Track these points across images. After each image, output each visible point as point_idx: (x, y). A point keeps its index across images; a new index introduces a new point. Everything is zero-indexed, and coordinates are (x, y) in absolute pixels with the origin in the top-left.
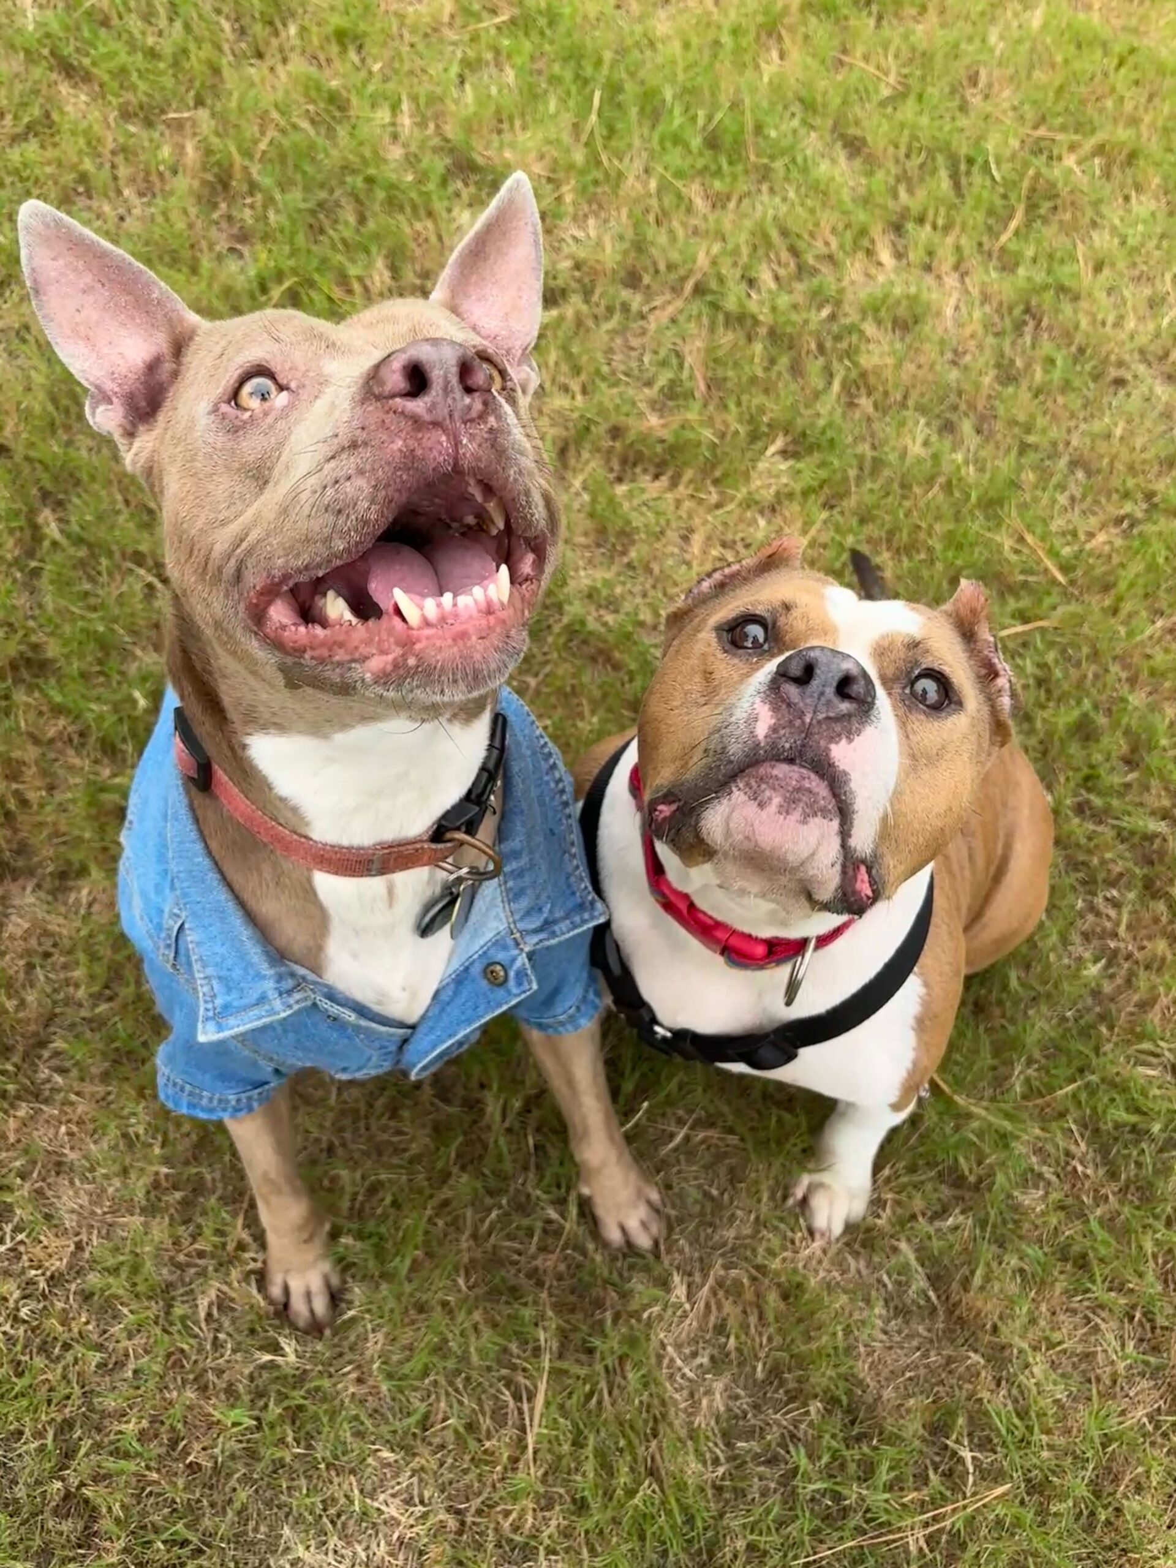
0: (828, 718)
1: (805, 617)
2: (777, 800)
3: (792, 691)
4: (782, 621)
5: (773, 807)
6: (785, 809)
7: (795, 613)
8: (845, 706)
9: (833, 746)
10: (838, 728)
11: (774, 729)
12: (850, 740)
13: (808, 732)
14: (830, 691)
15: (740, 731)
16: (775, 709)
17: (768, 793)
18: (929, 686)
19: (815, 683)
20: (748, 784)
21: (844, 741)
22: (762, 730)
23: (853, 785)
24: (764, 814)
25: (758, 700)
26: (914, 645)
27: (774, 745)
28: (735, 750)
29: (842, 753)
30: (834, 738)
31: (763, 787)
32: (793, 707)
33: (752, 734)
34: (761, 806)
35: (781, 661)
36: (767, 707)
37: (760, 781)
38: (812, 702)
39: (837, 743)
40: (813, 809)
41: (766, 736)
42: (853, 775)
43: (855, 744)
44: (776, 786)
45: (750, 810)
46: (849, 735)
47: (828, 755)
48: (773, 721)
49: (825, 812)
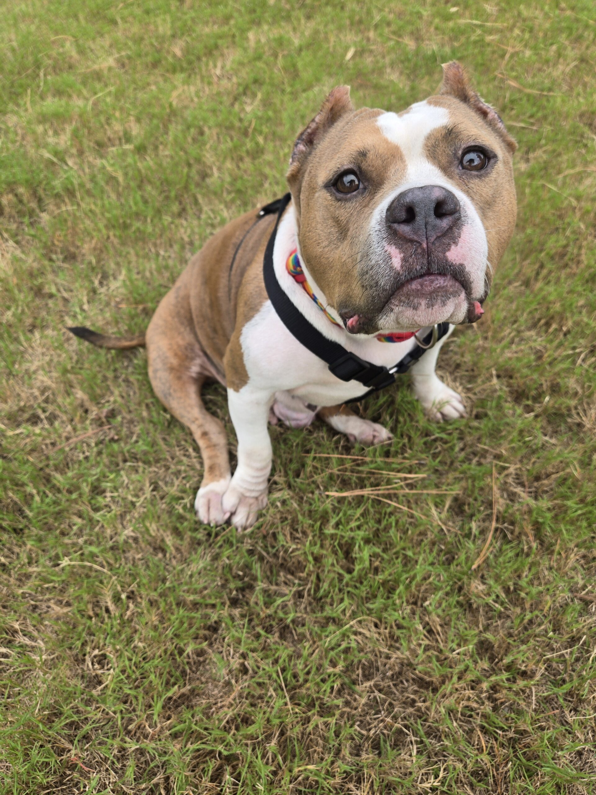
0: (438, 237)
2: (423, 302)
3: (404, 229)
4: (364, 166)
6: (430, 305)
7: (370, 156)
8: (445, 223)
9: (448, 254)
10: (446, 241)
11: (404, 260)
12: (456, 243)
13: (428, 253)
14: (431, 218)
15: (383, 269)
16: (399, 247)
17: (416, 301)
18: (473, 157)
19: (419, 218)
20: (400, 301)
21: (453, 247)
22: (397, 262)
23: (467, 269)
24: (419, 312)
25: (385, 243)
26: (450, 134)
27: (410, 270)
28: (384, 282)
29: (454, 254)
30: (446, 248)
31: (411, 298)
32: (411, 241)
33: (391, 268)
34: (415, 308)
35: (386, 207)
36: (394, 247)
37: (408, 296)
38: (422, 232)
39: (449, 250)
40: (446, 296)
41: (402, 267)
42: (465, 263)
43: (460, 244)
44: (419, 294)
45: (409, 313)
46: (455, 240)
47: (447, 261)
48: (402, 255)
49: (455, 294)
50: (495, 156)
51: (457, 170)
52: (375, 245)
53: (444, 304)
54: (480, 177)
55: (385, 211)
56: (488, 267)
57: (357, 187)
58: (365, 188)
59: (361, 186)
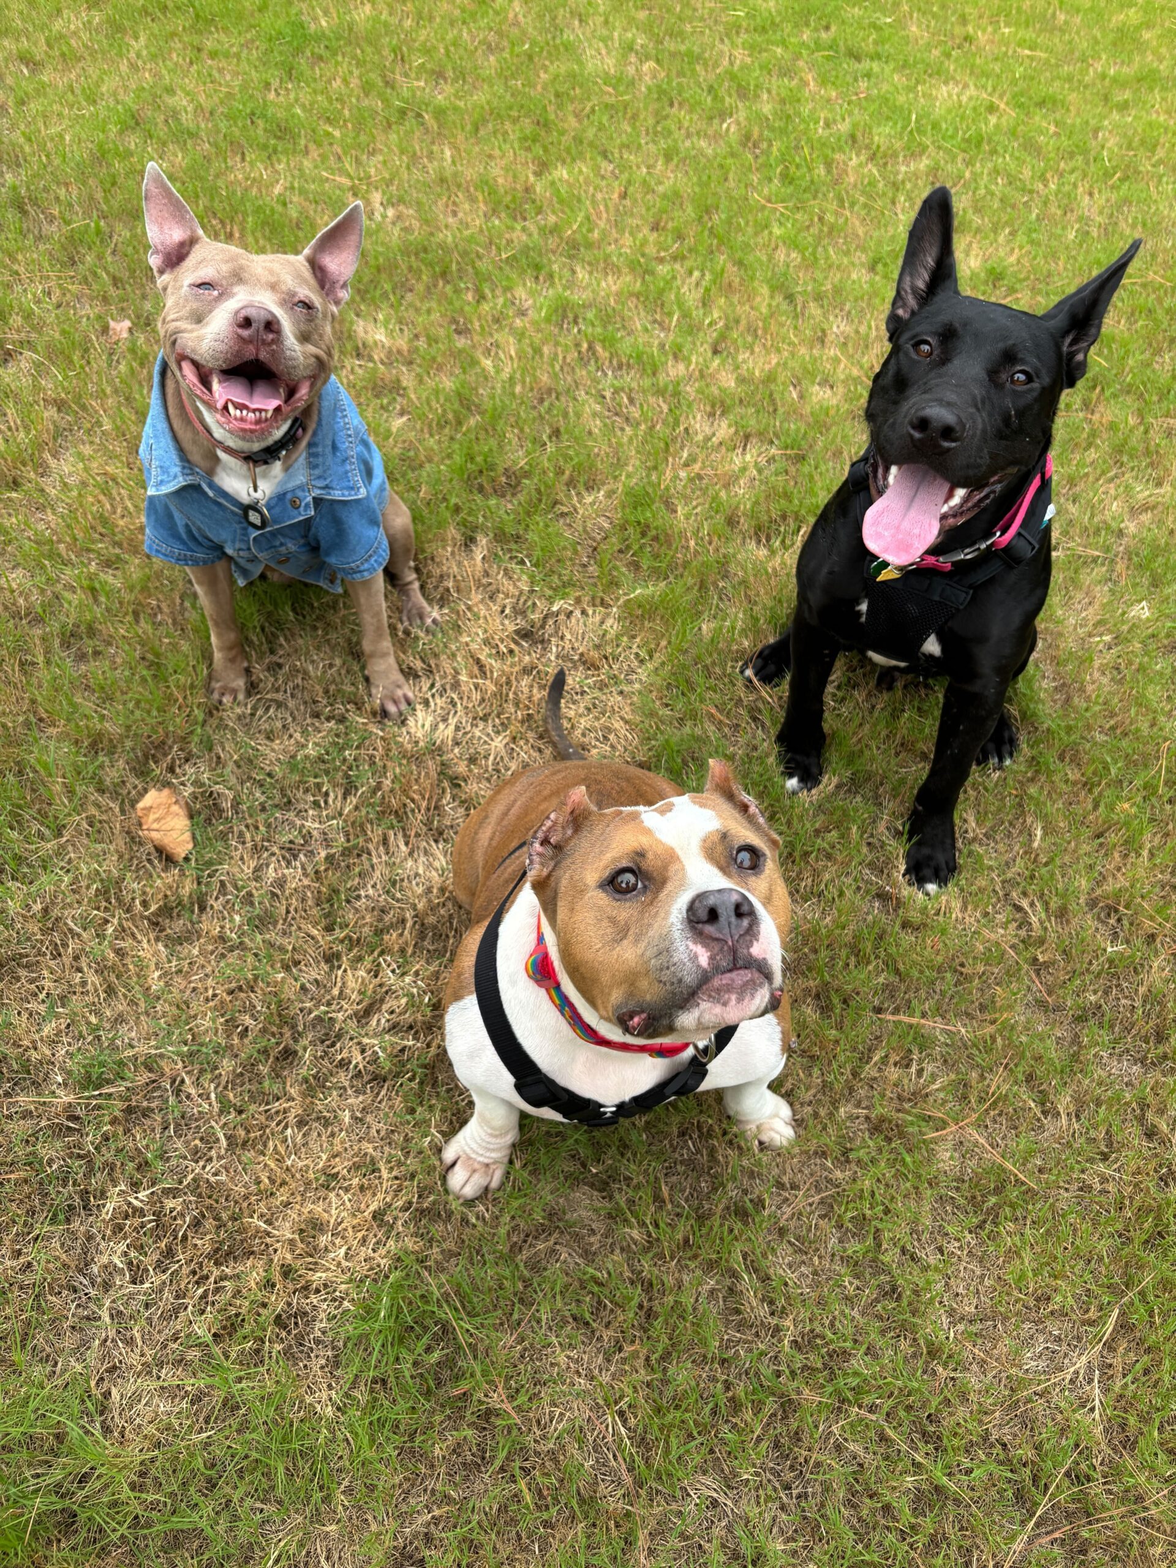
0: (741, 936)
1: (656, 855)
2: (734, 997)
4: (644, 866)
5: (733, 1002)
6: (740, 1000)
7: (649, 855)
8: (745, 922)
9: (751, 950)
10: (748, 938)
11: (712, 958)
12: (757, 940)
13: (734, 951)
14: (733, 919)
15: (689, 967)
16: (705, 945)
17: (725, 996)
18: (745, 856)
19: (721, 918)
20: (707, 995)
21: (755, 943)
22: (703, 959)
23: (767, 961)
24: (729, 1008)
25: (689, 943)
26: (724, 836)
27: (717, 966)
28: (690, 979)
29: (756, 950)
30: (750, 945)
31: (720, 993)
32: (717, 939)
33: (699, 966)
34: (725, 1004)
35: (685, 907)
36: (699, 946)
37: (716, 991)
38: (727, 930)
39: (752, 946)
40: (753, 987)
41: (709, 963)
42: (768, 957)
43: (760, 941)
44: (729, 988)
45: (718, 1009)
46: (755, 937)
47: (751, 956)
48: (709, 953)
49: (761, 985)
50: (764, 855)
51: (734, 869)
52: (678, 944)
53: (753, 996)
54: (756, 875)
55: (685, 912)
57: (635, 888)
58: (645, 887)
59: (640, 885)
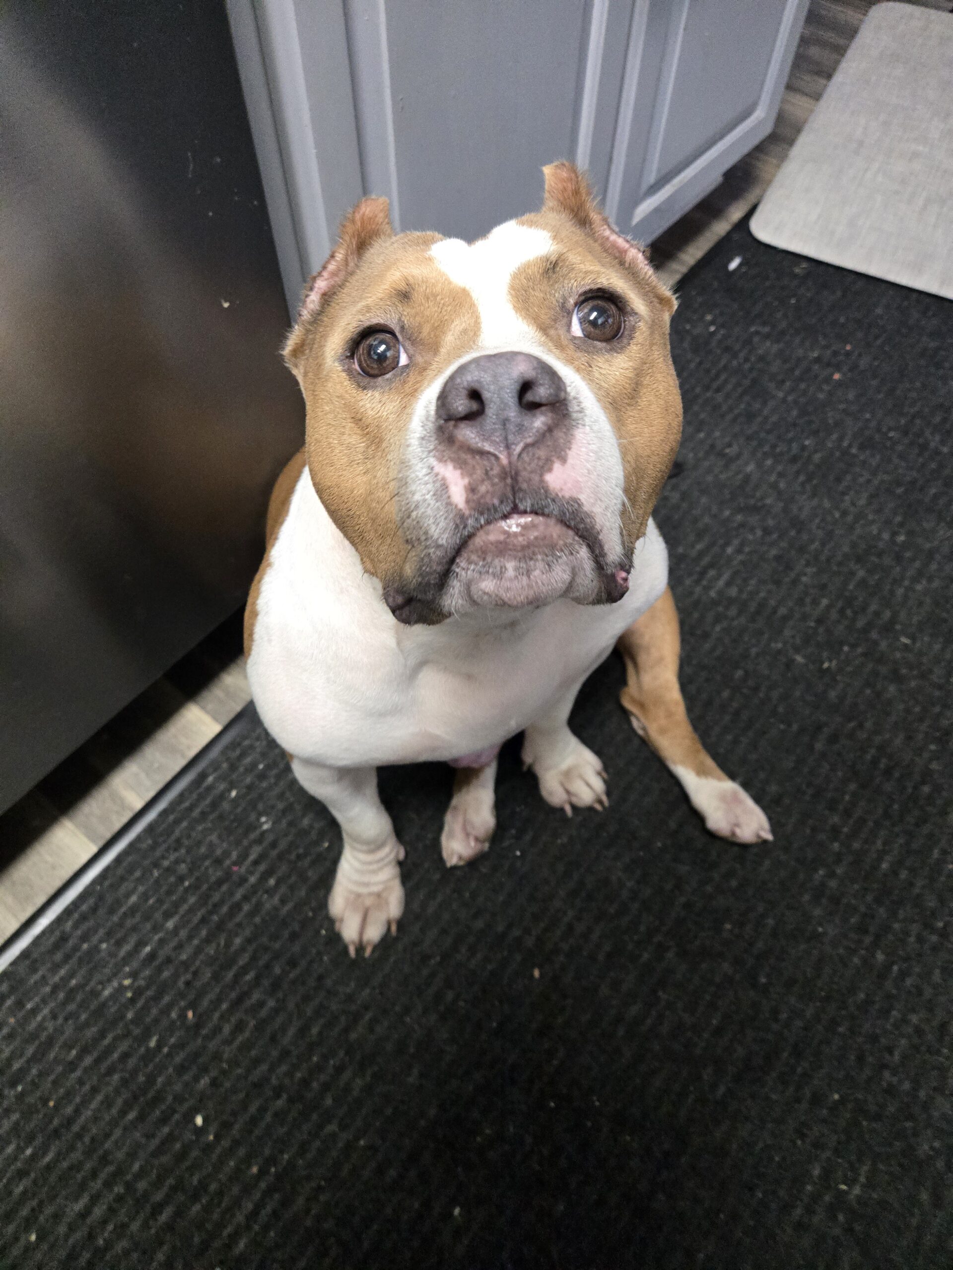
0: (527, 446)
1: (429, 296)
2: (511, 565)
3: (467, 433)
9: (548, 477)
10: (542, 453)
12: (564, 460)
13: (512, 475)
15: (433, 508)
19: (491, 411)
20: (470, 562)
21: (557, 466)
22: (458, 494)
23: (587, 508)
24: (506, 583)
25: (433, 461)
26: (552, 268)
28: (438, 531)
29: (561, 479)
31: (489, 559)
32: (481, 453)
33: (449, 505)
34: (498, 575)
35: (436, 394)
36: (450, 466)
37: (483, 553)
38: (499, 435)
39: (550, 470)
40: (553, 555)
41: (468, 501)
42: (582, 496)
43: (570, 461)
45: (489, 583)
46: (560, 454)
47: (547, 491)
48: (466, 481)
49: (569, 550)
51: (568, 333)
52: (416, 465)
53: (550, 568)
54: (608, 352)
55: (434, 401)
56: (624, 505)
57: (394, 364)
59: (402, 359)
